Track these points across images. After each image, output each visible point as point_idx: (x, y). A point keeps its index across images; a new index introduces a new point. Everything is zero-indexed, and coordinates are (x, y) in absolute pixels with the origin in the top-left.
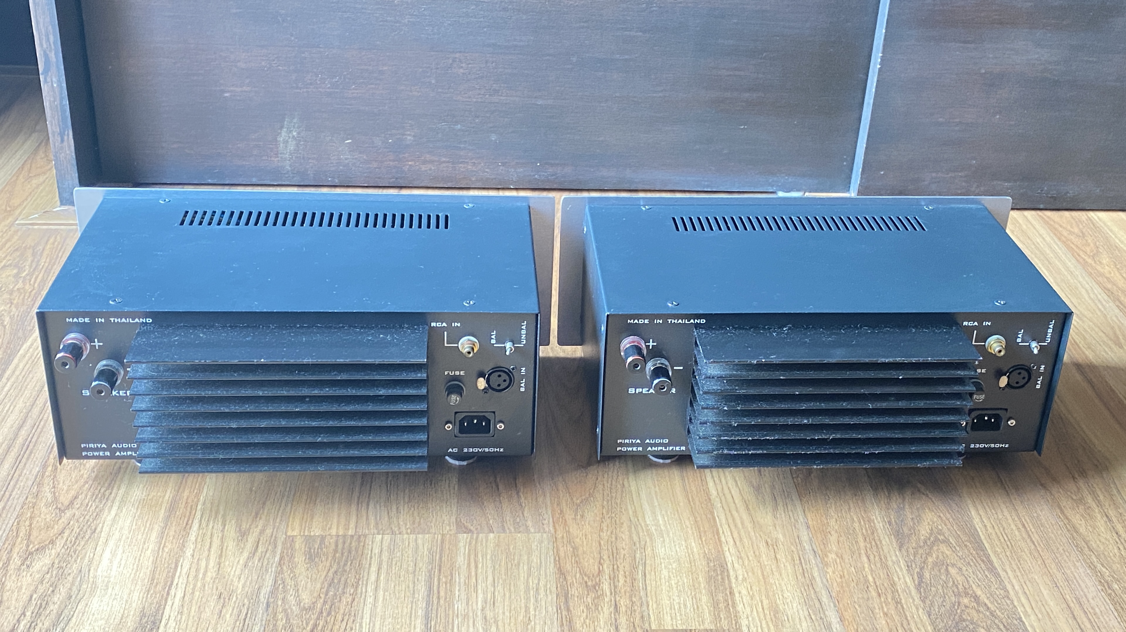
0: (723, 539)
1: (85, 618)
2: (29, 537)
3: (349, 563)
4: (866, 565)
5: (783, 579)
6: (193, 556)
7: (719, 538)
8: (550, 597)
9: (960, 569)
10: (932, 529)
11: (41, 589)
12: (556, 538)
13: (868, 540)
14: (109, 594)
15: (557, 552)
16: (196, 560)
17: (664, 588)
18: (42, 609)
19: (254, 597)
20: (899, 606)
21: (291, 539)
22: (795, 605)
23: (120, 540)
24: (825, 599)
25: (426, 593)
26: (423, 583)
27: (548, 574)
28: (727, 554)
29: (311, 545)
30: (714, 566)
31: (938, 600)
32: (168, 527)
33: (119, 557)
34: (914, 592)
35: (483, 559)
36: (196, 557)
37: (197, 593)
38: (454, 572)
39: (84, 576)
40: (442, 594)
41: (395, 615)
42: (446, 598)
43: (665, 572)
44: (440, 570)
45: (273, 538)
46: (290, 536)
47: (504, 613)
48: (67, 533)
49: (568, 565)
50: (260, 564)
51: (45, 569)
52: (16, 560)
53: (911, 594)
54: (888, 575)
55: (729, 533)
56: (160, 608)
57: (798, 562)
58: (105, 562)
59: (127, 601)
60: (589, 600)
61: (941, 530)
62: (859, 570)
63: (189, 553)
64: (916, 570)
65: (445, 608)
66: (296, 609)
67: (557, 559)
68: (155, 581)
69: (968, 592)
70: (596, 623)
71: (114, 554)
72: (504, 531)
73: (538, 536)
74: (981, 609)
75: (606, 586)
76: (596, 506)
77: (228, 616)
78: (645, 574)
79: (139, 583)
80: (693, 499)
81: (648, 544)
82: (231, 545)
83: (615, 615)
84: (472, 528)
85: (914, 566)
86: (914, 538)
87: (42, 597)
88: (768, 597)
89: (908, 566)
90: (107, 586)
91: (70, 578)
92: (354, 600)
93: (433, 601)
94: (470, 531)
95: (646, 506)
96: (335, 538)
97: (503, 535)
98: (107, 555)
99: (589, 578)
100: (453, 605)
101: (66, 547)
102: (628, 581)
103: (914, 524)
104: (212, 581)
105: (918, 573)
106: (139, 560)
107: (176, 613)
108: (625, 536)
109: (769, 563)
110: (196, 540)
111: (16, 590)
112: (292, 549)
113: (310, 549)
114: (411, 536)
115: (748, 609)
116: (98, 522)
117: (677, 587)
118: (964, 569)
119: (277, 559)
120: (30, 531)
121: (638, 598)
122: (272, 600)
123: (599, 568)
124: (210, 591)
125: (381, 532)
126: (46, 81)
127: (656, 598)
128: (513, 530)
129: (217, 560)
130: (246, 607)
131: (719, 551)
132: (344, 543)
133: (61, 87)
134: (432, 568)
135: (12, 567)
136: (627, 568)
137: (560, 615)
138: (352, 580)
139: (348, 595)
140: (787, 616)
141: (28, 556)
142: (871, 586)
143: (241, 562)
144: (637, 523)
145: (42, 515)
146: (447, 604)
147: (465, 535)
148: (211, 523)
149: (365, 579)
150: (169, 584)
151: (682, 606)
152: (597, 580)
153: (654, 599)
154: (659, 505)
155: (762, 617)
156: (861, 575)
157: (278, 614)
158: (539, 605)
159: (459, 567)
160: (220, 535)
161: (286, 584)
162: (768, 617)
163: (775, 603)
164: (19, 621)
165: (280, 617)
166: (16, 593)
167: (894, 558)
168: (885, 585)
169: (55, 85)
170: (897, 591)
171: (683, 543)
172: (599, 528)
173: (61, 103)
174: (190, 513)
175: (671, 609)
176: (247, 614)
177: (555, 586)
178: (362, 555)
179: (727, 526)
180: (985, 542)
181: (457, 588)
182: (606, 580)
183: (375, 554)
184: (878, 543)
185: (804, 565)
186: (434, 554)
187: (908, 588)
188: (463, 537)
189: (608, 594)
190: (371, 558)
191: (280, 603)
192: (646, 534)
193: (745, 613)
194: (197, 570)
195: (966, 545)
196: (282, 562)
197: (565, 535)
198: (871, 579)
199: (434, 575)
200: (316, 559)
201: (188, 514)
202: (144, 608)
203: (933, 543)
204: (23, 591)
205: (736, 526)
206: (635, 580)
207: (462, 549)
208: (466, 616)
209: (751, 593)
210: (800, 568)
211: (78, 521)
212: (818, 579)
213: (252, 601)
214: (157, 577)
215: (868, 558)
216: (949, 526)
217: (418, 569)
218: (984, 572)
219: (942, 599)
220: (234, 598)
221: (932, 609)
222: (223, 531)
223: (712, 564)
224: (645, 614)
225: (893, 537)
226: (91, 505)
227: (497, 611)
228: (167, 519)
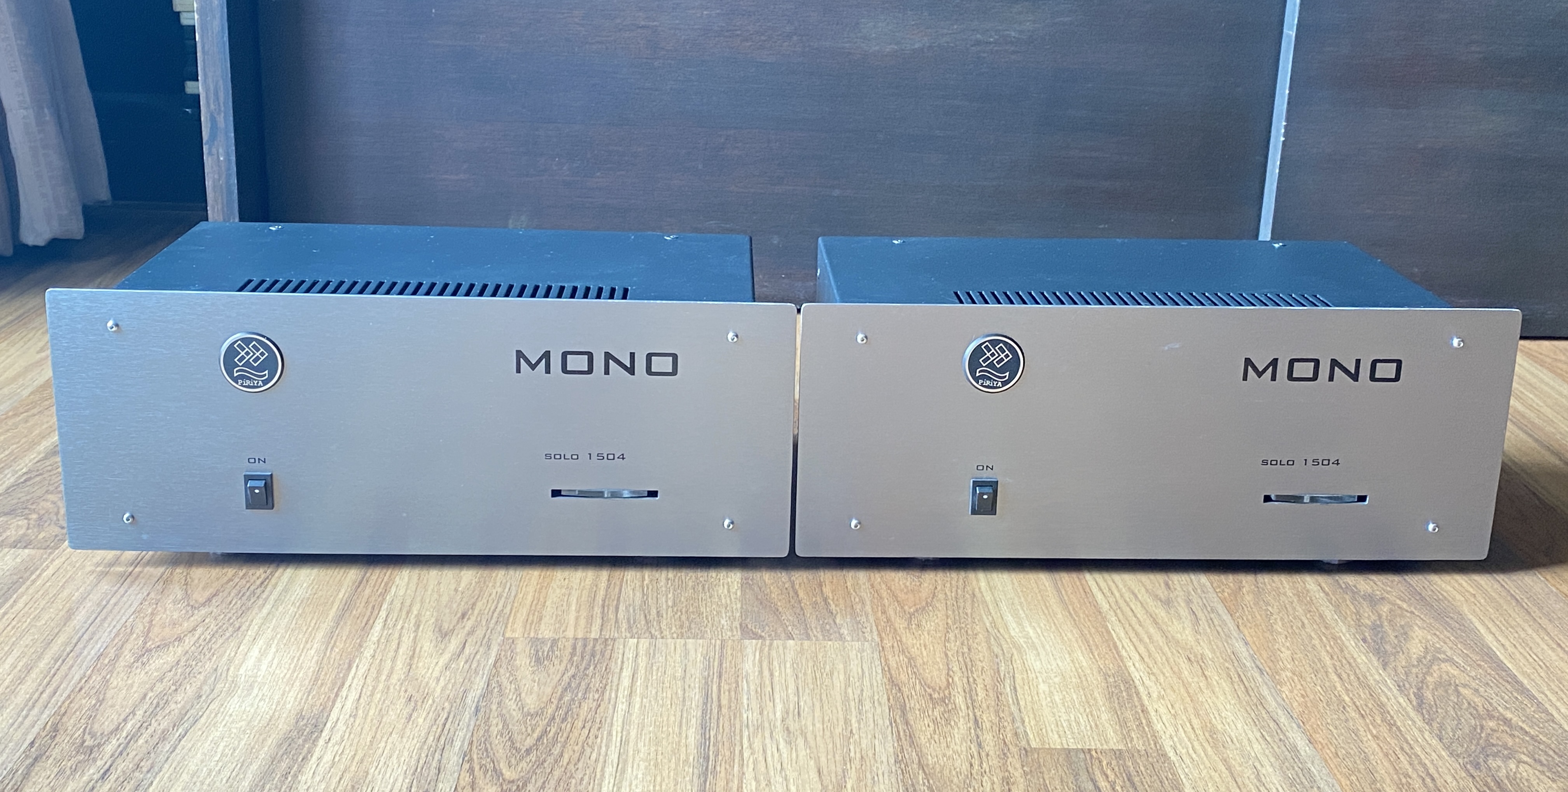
0: (1124, 653)
1: (219, 718)
2: (147, 634)
3: (592, 668)
4: (1338, 685)
5: (1217, 698)
6: (374, 656)
7: (1118, 653)
8: (879, 710)
9: (1477, 690)
10: (1427, 648)
11: (159, 687)
12: (883, 648)
13: (1335, 658)
14: (254, 694)
15: (886, 661)
16: (378, 661)
17: (1044, 703)
18: (158, 709)
19: (458, 701)
20: (1394, 728)
21: (511, 641)
22: (1239, 726)
23: (273, 639)
24: (1283, 720)
25: (701, 700)
26: (697, 690)
27: (875, 684)
28: (1132, 669)
29: (539, 647)
30: (1115, 682)
31: (1450, 725)
32: (339, 627)
33: (270, 657)
34: (1413, 714)
35: (780, 667)
36: (378, 657)
37: (378, 696)
38: (740, 680)
39: (221, 675)
40: (724, 702)
41: (657, 723)
42: (730, 707)
43: (1043, 687)
44: (720, 677)
45: (486, 639)
46: (508, 639)
47: (814, 725)
48: (200, 630)
49: (902, 676)
50: (467, 666)
51: (167, 667)
52: (127, 657)
53: (1409, 716)
54: (1371, 695)
55: (1132, 648)
56: (326, 709)
57: (1237, 679)
58: (250, 662)
59: (278, 702)
60: (936, 713)
61: (1439, 648)
62: (1329, 689)
63: (368, 653)
64: (1412, 690)
65: (730, 717)
66: (517, 715)
67: (886, 669)
68: (320, 682)
69: (1492, 715)
70: (949, 739)
71: (263, 653)
72: (808, 638)
73: (857, 645)
74: (1516, 733)
75: (960, 700)
76: (936, 615)
77: (421, 719)
78: (1015, 688)
79: (297, 683)
80: (1076, 612)
81: (1016, 656)
82: (427, 645)
83: (975, 730)
84: (763, 634)
85: (1407, 686)
86: (1401, 657)
87: (162, 695)
88: (1198, 715)
89: (1399, 686)
90: (252, 686)
91: (201, 677)
92: (599, 706)
93: (711, 710)
94: (761, 637)
95: (1009, 618)
96: (571, 642)
97: (806, 643)
98: (255, 653)
99: (934, 690)
100: (741, 715)
101: (197, 645)
102: (991, 695)
103: (1400, 641)
104: (399, 683)
105: (1414, 693)
106: (299, 659)
107: (348, 716)
108: (983, 647)
109: (1196, 679)
110: (379, 641)
111: (125, 688)
112: (512, 652)
113: (537, 651)
114: (678, 640)
115: (1171, 730)
116: (243, 620)
117: (1063, 703)
118: (1481, 690)
119: (491, 661)
120: (149, 628)
121: (1007, 713)
122: (484, 704)
123: (948, 681)
124: (396, 694)
125: (636, 636)
126: (210, 153)
127: (1035, 714)
128: (821, 638)
129: (408, 660)
130: (446, 711)
131: (1120, 666)
132: (585, 646)
133: (229, 161)
134: (709, 675)
135: (122, 664)
136: (988, 681)
137: (895, 730)
138: (596, 683)
139: (591, 701)
140: (1230, 737)
141: (143, 654)
142: (1349, 706)
143: (440, 664)
144: (998, 635)
145: (168, 612)
146: (732, 714)
147: (754, 641)
148: (401, 622)
149: (615, 684)
150: (340, 685)
151: (1074, 724)
152: (947, 692)
153: (1032, 716)
154: (1027, 616)
155: (1193, 736)
156: (1332, 695)
157: (491, 719)
158: (864, 718)
159: (747, 674)
160: (412, 636)
161: (503, 688)
162: (1201, 737)
163: (1210, 723)
164: (125, 720)
165: (494, 722)
166: (124, 691)
167: (1377, 677)
168: (1370, 705)
169: (222, 159)
170: (1388, 712)
171: (1067, 656)
172: (943, 639)
173: (227, 182)
174: (372, 613)
175: (1057, 726)
176: (447, 719)
177: (885, 696)
178: (610, 659)
179: (1128, 641)
180: (1506, 662)
181: (745, 697)
182: (959, 693)
183: (628, 659)
184: (1352, 661)
185: (1246, 683)
186: (711, 660)
187: (1404, 709)
188: (751, 645)
189: (963, 707)
190: (623, 662)
191: (494, 707)
192: (1011, 646)
193: (1168, 734)
194: (379, 672)
195: (1479, 665)
196: (498, 664)
197: (895, 644)
198: (1347, 699)
199: (712, 682)
200: (546, 662)
201: (368, 613)
202: (302, 710)
203: (1432, 662)
204: (135, 689)
205: (1141, 640)
206: (1001, 694)
207: (751, 657)
208: (760, 727)
209: (1173, 712)
210: (1242, 687)
211: (216, 619)
212: (1269, 698)
213: (455, 705)
214: (322, 677)
215: (1339, 676)
216: (1451, 645)
217: (688, 675)
218: (1512, 694)
219: (1456, 722)
220: (430, 701)
221: (1443, 732)
222: (416, 631)
223: (1111, 680)
224: (1021, 731)
225: (1371, 654)
226: (236, 603)
227: (803, 723)
228: (340, 618)
